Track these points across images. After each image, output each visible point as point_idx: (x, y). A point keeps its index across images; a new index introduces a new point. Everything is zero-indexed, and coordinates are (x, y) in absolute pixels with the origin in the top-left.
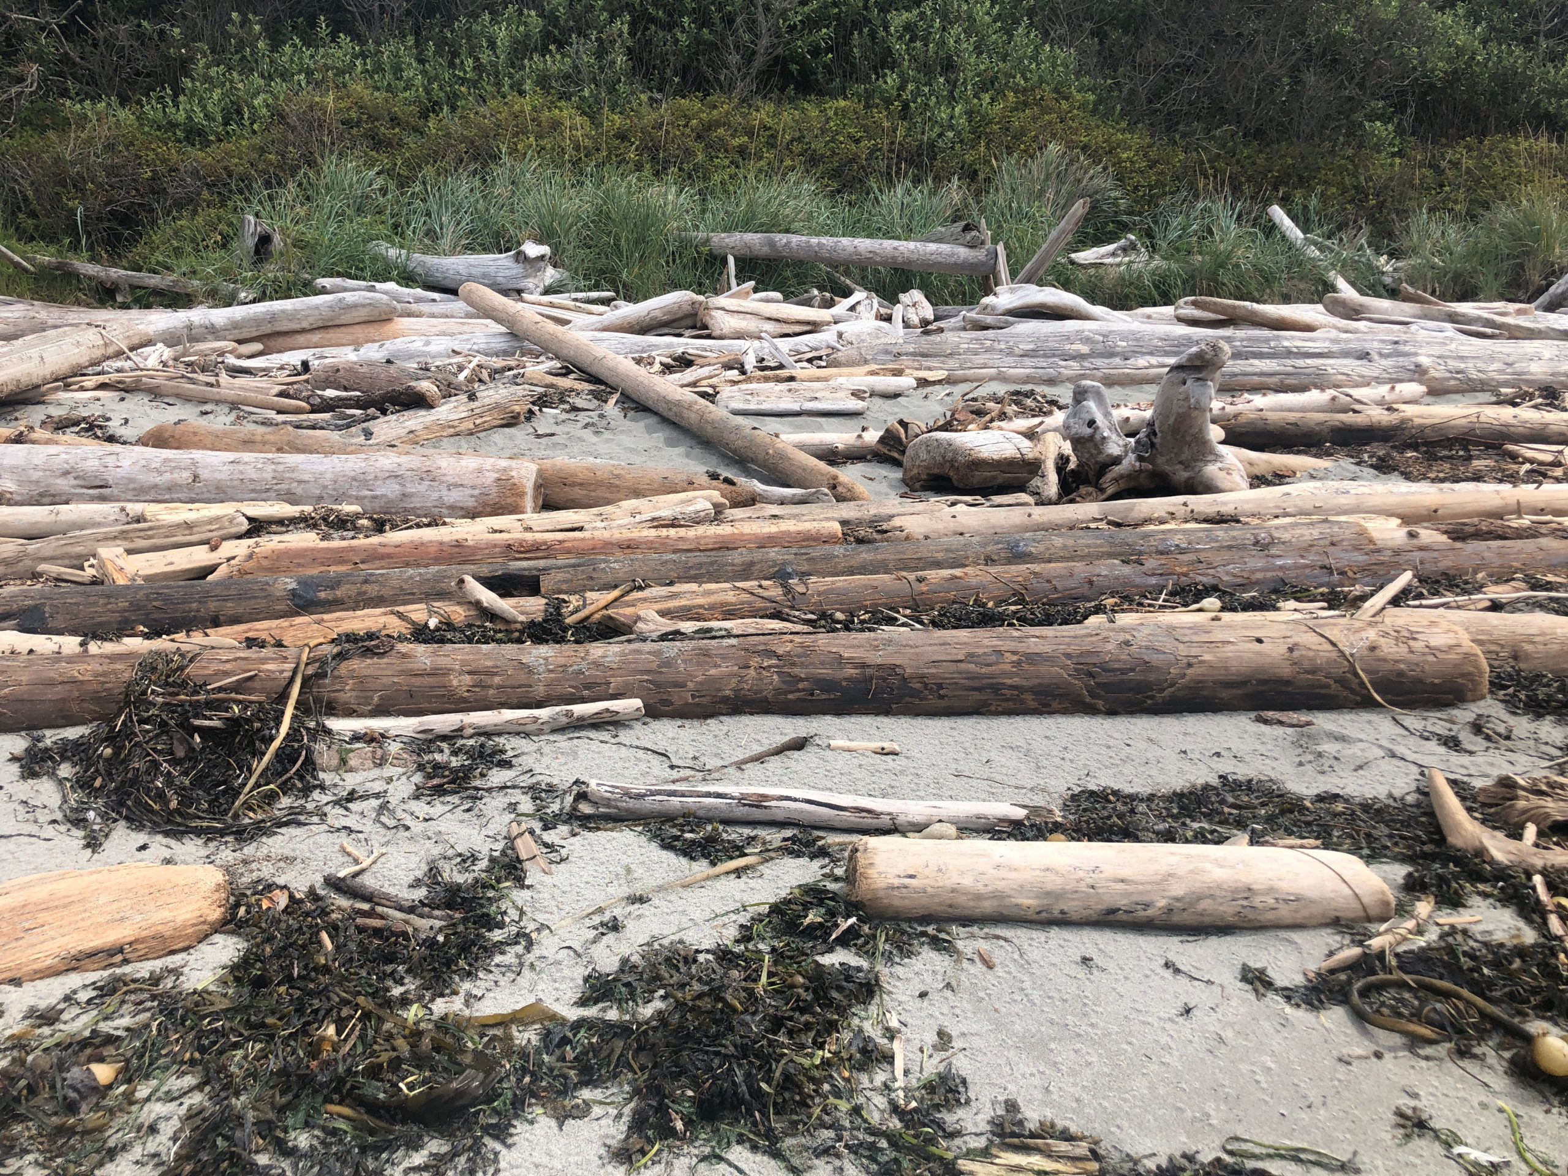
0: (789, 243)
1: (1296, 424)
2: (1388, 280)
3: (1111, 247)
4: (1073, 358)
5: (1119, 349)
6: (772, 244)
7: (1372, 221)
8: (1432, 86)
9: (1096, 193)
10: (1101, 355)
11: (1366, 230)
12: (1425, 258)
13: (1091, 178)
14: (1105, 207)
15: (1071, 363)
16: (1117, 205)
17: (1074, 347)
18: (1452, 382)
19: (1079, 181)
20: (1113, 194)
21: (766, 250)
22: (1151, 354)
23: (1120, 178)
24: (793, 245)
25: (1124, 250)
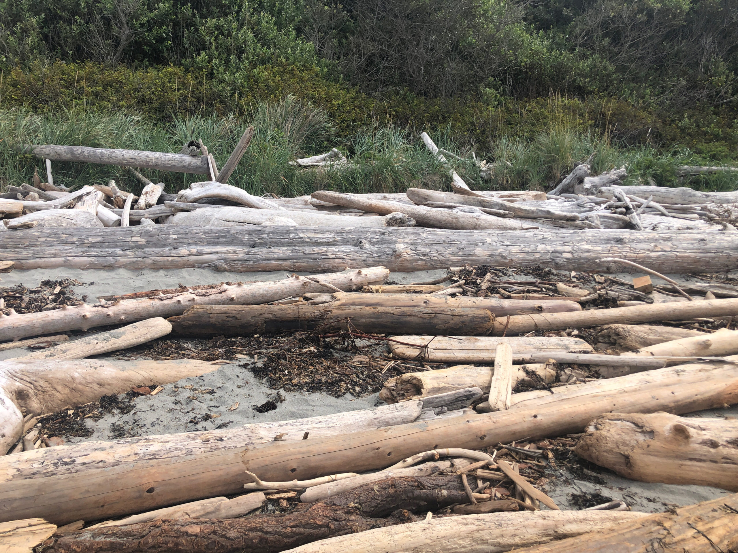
0: (83, 152)
1: (235, 317)
2: (483, 174)
3: (322, 156)
4: (131, 248)
5: (169, 241)
6: (72, 153)
7: (478, 141)
8: (521, 71)
9: (316, 124)
10: (155, 246)
11: (475, 146)
12: (503, 162)
13: (314, 116)
14: (322, 132)
15: (128, 252)
16: (330, 131)
17: (134, 239)
18: (420, 263)
19: (307, 117)
20: (327, 125)
21: (68, 157)
22: (195, 244)
23: (332, 116)
24: (85, 153)
25: (330, 157)
